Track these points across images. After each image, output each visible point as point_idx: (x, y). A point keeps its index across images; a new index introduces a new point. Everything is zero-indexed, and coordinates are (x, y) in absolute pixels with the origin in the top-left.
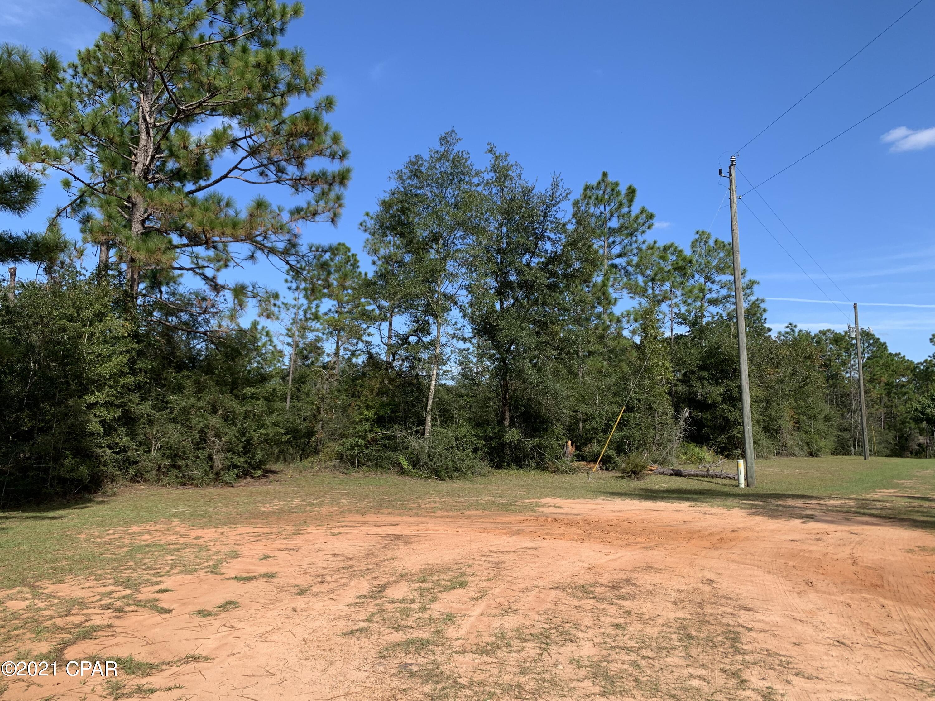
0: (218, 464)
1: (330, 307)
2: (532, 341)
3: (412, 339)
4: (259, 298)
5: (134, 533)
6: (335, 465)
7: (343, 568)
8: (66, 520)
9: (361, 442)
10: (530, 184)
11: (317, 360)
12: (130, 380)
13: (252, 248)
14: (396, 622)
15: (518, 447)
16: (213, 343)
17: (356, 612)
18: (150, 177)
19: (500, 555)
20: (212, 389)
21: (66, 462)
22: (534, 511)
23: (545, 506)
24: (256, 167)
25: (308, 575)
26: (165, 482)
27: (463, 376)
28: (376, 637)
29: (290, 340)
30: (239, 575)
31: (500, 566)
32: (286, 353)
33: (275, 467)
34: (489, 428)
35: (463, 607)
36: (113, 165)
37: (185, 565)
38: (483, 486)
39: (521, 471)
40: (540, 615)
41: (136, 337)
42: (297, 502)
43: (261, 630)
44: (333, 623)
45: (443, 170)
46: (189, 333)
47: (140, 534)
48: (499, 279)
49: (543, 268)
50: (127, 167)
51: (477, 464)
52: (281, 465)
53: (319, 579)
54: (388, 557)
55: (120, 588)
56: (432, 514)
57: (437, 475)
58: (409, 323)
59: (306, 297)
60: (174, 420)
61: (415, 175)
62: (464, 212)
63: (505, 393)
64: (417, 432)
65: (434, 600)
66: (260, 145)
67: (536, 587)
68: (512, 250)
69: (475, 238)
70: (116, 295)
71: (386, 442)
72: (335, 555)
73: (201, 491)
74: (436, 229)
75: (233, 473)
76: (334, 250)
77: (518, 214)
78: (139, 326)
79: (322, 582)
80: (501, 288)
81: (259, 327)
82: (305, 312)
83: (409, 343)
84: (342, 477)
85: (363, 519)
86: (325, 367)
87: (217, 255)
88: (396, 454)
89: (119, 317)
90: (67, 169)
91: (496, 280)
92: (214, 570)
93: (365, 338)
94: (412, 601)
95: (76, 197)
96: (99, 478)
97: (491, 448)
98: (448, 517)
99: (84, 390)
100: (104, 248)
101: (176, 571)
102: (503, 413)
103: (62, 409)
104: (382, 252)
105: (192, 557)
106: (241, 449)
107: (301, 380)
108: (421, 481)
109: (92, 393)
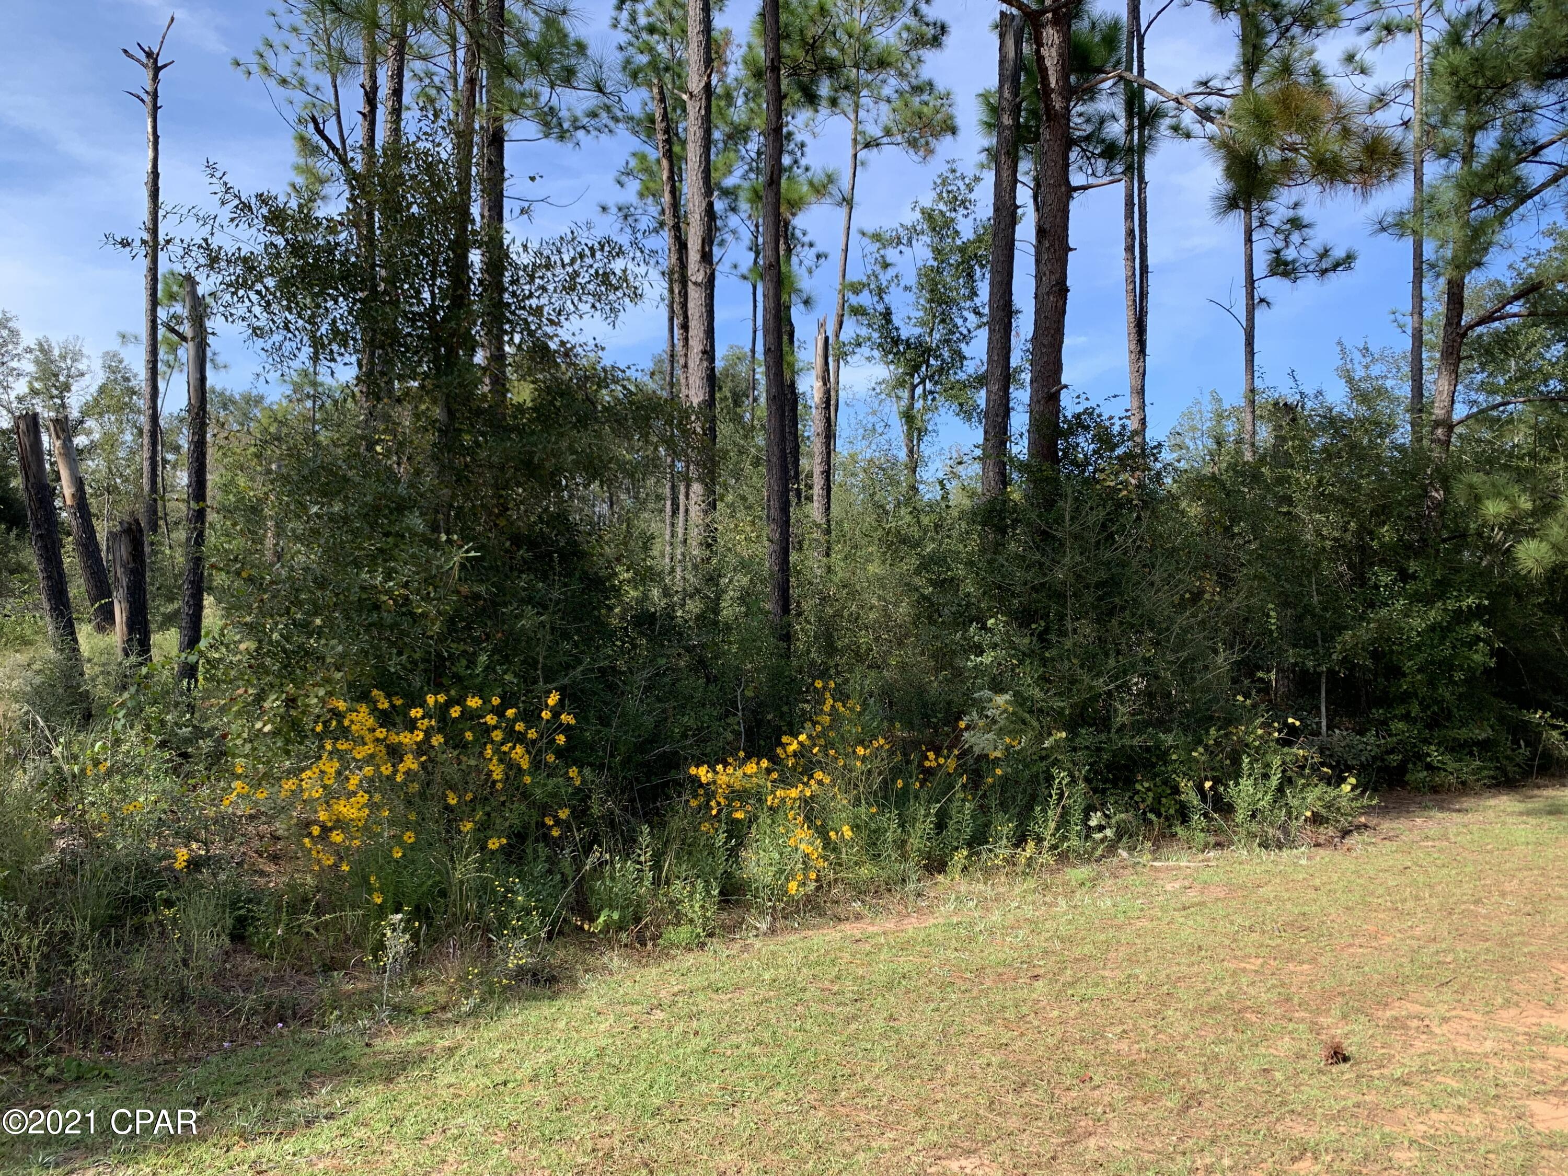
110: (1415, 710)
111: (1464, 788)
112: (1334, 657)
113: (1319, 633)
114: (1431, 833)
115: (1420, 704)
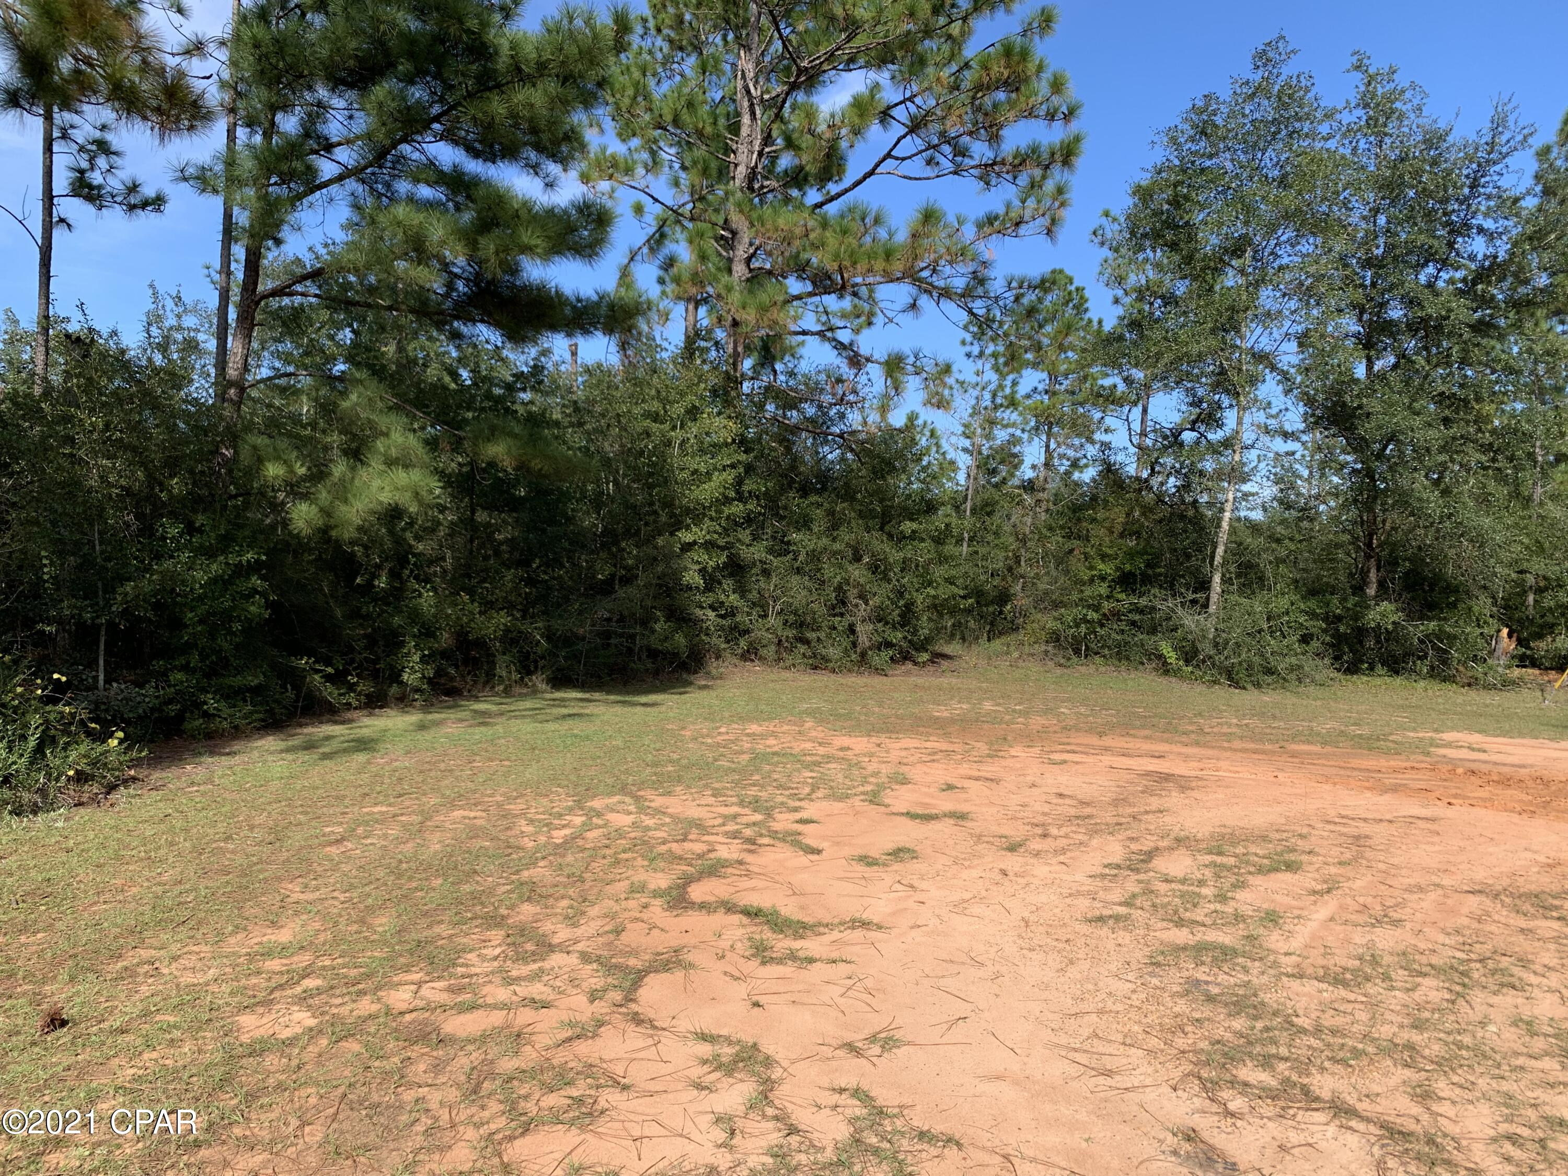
0: (864, 640)
1: (1036, 384)
2: (1435, 435)
3: (1188, 437)
4: (924, 375)
5: (754, 734)
6: (1046, 652)
7: (1077, 817)
8: (663, 708)
9: (1092, 615)
10: (1442, 125)
11: (1012, 475)
12: (737, 509)
13: (914, 291)
14: (1176, 912)
15: (1393, 635)
16: (852, 450)
17: (1105, 889)
18: (756, 186)
19: (1361, 824)
20: (853, 524)
21: (657, 627)
22: (1428, 754)
23: (1449, 745)
24: (921, 152)
25: (1019, 822)
26: (788, 663)
27: (1281, 502)
28: (1142, 932)
29: (967, 443)
30: (912, 810)
31: (1362, 842)
32: (961, 465)
33: (948, 649)
34: (1335, 600)
35: (1294, 903)
36: (705, 172)
37: (831, 788)
38: (1319, 703)
39: (1398, 681)
40: (1448, 934)
41: (743, 443)
42: (988, 706)
43: (956, 896)
44: (1068, 901)
45: (1257, 115)
46: (815, 435)
47: (763, 736)
48: (1366, 317)
49: (1467, 290)
50: (724, 173)
51: (1309, 664)
52: (958, 647)
53: (1039, 831)
54: (1153, 808)
55: (746, 811)
56: (1226, 745)
57: (1230, 678)
58: (1184, 408)
59: (996, 369)
60: (798, 571)
61: (1203, 133)
62: (1300, 193)
63: (1371, 536)
64: (1194, 602)
65: (1240, 885)
66: (928, 113)
67: (1438, 885)
68: (1395, 258)
69: (1319, 241)
70: (713, 380)
71: (1137, 617)
72: (1061, 795)
73: (840, 679)
74: (1240, 230)
75: (886, 654)
76: (1045, 285)
77: (1412, 187)
78: (747, 427)
79: (1045, 836)
80: (1369, 336)
81: (920, 422)
82: (994, 396)
83: (1181, 445)
84: (1059, 671)
85: (1101, 743)
86: (1030, 486)
87: (855, 306)
88: (1154, 638)
89: (719, 414)
90: (642, 186)
91: (1360, 320)
92: (874, 798)
93: (1098, 436)
94: (1201, 883)
95: (654, 229)
96: (699, 652)
97: (1337, 636)
98: (1255, 752)
99: (677, 525)
100: (691, 307)
101: (820, 794)
102: (1364, 573)
103: (649, 550)
104: (1134, 279)
105: (840, 776)
106: (897, 619)
107: (985, 509)
108: (1200, 688)
109: (688, 528)
110: (195, 659)
111: (237, 733)
112: (114, 609)
113: (100, 584)
114: (198, 779)
115: (200, 655)
